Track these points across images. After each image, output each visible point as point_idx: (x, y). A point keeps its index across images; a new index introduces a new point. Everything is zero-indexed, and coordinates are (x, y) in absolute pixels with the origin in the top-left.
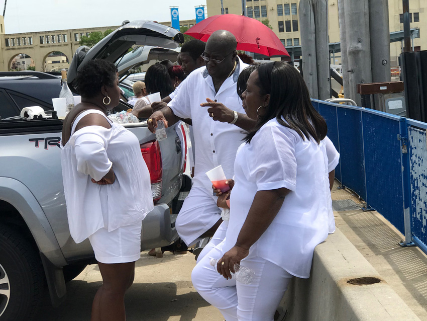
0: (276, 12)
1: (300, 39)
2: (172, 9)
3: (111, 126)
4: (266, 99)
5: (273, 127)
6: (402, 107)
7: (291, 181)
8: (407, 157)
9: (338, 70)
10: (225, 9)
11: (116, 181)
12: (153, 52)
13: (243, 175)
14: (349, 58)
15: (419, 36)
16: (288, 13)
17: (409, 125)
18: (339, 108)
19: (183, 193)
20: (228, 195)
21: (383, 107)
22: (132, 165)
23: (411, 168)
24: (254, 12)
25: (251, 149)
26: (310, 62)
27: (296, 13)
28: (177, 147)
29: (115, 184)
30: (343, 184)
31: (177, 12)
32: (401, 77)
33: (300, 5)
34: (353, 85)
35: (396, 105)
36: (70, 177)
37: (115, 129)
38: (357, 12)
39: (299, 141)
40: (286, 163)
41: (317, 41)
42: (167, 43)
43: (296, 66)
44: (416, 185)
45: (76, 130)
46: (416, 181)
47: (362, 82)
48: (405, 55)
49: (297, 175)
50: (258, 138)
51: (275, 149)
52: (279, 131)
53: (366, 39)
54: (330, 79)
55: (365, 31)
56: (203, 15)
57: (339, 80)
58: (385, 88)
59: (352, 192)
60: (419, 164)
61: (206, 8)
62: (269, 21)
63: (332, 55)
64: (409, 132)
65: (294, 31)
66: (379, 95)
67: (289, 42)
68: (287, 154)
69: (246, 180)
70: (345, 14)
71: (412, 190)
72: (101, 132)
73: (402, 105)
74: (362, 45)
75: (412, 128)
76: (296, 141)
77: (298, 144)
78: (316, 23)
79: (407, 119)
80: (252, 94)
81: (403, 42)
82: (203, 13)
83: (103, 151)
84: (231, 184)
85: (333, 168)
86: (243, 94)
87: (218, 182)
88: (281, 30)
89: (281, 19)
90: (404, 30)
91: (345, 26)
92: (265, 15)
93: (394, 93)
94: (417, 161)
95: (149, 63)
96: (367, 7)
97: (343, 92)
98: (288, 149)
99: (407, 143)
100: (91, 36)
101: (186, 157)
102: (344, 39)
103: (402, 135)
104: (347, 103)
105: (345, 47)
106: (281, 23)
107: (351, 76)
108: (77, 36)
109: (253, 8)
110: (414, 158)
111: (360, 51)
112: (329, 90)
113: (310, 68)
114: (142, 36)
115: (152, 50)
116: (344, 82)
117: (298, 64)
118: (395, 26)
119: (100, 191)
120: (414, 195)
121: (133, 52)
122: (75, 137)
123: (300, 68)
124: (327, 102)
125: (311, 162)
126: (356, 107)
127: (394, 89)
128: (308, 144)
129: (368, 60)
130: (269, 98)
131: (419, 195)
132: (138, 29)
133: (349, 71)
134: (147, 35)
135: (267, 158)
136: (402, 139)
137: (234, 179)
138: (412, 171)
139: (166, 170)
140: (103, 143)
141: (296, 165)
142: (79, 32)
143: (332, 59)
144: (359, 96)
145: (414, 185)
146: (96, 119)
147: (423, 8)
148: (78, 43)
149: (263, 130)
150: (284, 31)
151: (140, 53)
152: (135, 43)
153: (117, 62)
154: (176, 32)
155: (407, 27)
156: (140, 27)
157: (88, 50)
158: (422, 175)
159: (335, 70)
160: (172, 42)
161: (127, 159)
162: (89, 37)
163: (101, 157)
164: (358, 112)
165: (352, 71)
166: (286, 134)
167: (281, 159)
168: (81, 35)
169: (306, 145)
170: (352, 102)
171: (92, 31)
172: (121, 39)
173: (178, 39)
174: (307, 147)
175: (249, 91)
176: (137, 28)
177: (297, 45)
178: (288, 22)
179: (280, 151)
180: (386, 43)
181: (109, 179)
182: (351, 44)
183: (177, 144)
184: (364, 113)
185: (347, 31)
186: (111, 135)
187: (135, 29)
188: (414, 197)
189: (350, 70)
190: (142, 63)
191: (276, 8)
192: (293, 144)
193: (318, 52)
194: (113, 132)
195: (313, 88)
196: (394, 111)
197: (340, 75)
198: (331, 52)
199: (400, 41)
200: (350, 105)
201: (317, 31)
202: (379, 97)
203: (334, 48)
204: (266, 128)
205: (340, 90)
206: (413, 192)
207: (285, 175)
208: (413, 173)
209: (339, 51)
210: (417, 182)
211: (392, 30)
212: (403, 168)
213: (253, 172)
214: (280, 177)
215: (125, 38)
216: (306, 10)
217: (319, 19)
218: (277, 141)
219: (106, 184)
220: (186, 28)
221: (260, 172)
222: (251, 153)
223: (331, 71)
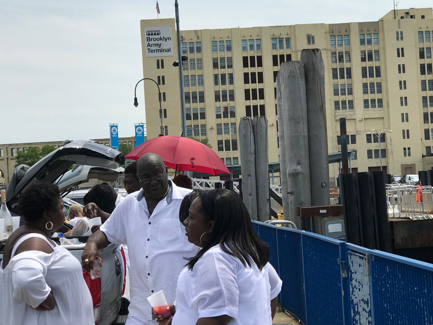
0: (215, 131)
1: (239, 159)
2: (112, 127)
3: (53, 251)
4: (210, 226)
5: (216, 254)
6: (341, 230)
7: (232, 308)
8: (347, 281)
9: (277, 190)
10: (164, 127)
11: (55, 306)
12: (92, 171)
13: (184, 301)
14: (289, 180)
15: (356, 158)
16: (227, 132)
17: (349, 249)
18: (280, 231)
19: (121, 316)
20: (169, 321)
21: (323, 230)
22: (72, 291)
23: (351, 293)
24: (193, 131)
25: (193, 276)
26: (249, 182)
27: (235, 132)
28: (117, 270)
29: (55, 310)
30: (283, 307)
31: (116, 129)
32: (339, 198)
33: (240, 126)
34: (293, 207)
35: (335, 227)
36: (7, 302)
37: (57, 254)
38: (296, 135)
39: (241, 268)
40: (229, 290)
41: (257, 162)
42: (108, 163)
43: (235, 185)
44: (356, 310)
45: (16, 254)
46: (356, 306)
47: (301, 204)
48: (343, 176)
49: (239, 303)
50: (201, 264)
51: (217, 277)
52: (222, 258)
53: (305, 161)
54: (269, 200)
55: (304, 152)
56: (143, 133)
57: (279, 200)
58: (325, 211)
59: (292, 315)
60: (359, 289)
61: (145, 126)
62: (208, 140)
63: (271, 174)
64: (349, 257)
65: (233, 150)
66: (318, 218)
67: (228, 161)
68: (229, 281)
69: (188, 306)
70: (285, 137)
71: (353, 314)
72: (40, 257)
73: (341, 228)
74: (302, 168)
75: (352, 252)
76: (238, 268)
77: (240, 271)
78: (256, 143)
79: (347, 243)
80: (195, 221)
81: (341, 163)
82: (142, 131)
83: (41, 277)
84: (172, 311)
85: (276, 295)
86: (185, 221)
87: (160, 308)
88: (220, 149)
89: (220, 138)
90: (342, 152)
91: (285, 148)
92: (204, 133)
93: (334, 216)
94: (357, 286)
95: (88, 182)
96: (306, 130)
97: (282, 211)
98: (231, 276)
99: (347, 267)
100: (29, 151)
101: (125, 279)
102: (284, 161)
103: (342, 259)
104: (286, 225)
105: (285, 168)
106: (220, 142)
107: (291, 198)
108: (14, 151)
109: (193, 127)
110: (354, 282)
111: (300, 173)
112: (268, 211)
113: (249, 188)
114: (82, 156)
115: (91, 169)
116: (283, 203)
117: (237, 183)
118: (333, 148)
119: (39, 316)
120: (354, 320)
121: (72, 171)
122: (13, 261)
123: (239, 187)
124: (267, 224)
125: (253, 289)
126: (295, 230)
127: (333, 212)
128: (251, 271)
129: (307, 183)
130: (213, 224)
131: (360, 320)
132: (79, 149)
133: (288, 193)
134: (88, 155)
135: (209, 285)
136: (342, 263)
137: (175, 305)
138: (353, 296)
139: (106, 292)
140: (42, 268)
141: (239, 292)
142: (16, 147)
143: (271, 179)
144: (299, 218)
145: (354, 310)
146: (36, 244)
147: (360, 131)
148: (15, 158)
149: (205, 256)
150: (223, 151)
151: (80, 171)
152: (75, 163)
153: (57, 181)
154: (117, 153)
155: (344, 148)
156: (81, 147)
157: (28, 168)
158: (363, 300)
159: (274, 190)
160: (113, 162)
161: (68, 285)
162: (26, 152)
163: (39, 284)
164: (298, 234)
165: (292, 193)
166: (228, 261)
167: (223, 286)
168: (18, 150)
169: (248, 273)
170: (291, 224)
171: (30, 146)
172: (61, 158)
173: (120, 160)
174: (249, 274)
175: (192, 218)
176: (78, 147)
177: (236, 164)
178: (227, 142)
179: (222, 278)
180: (325, 166)
181: (48, 305)
182: (291, 167)
183: (117, 267)
184: (304, 236)
185: (287, 153)
186: (52, 260)
187: (75, 149)
188: (354, 322)
189: (289, 191)
190: (81, 182)
191: (215, 127)
192: (236, 271)
193: (257, 172)
194: (54, 257)
195: (252, 208)
196: (333, 235)
197: (280, 195)
198: (270, 171)
199: (338, 162)
200: (290, 227)
201: (257, 151)
202: (319, 220)
203: (274, 168)
204: (209, 255)
205: (279, 211)
206: (354, 317)
207: (227, 302)
208: (353, 298)
209: (278, 170)
210: (358, 307)
211: (330, 152)
212: (343, 292)
213: (195, 298)
214: (222, 304)
215: (66, 158)
216: (246, 131)
217: (259, 140)
218: (220, 268)
219: (45, 310)
220: (125, 145)
221: (202, 299)
222: (194, 279)
223: (270, 190)
